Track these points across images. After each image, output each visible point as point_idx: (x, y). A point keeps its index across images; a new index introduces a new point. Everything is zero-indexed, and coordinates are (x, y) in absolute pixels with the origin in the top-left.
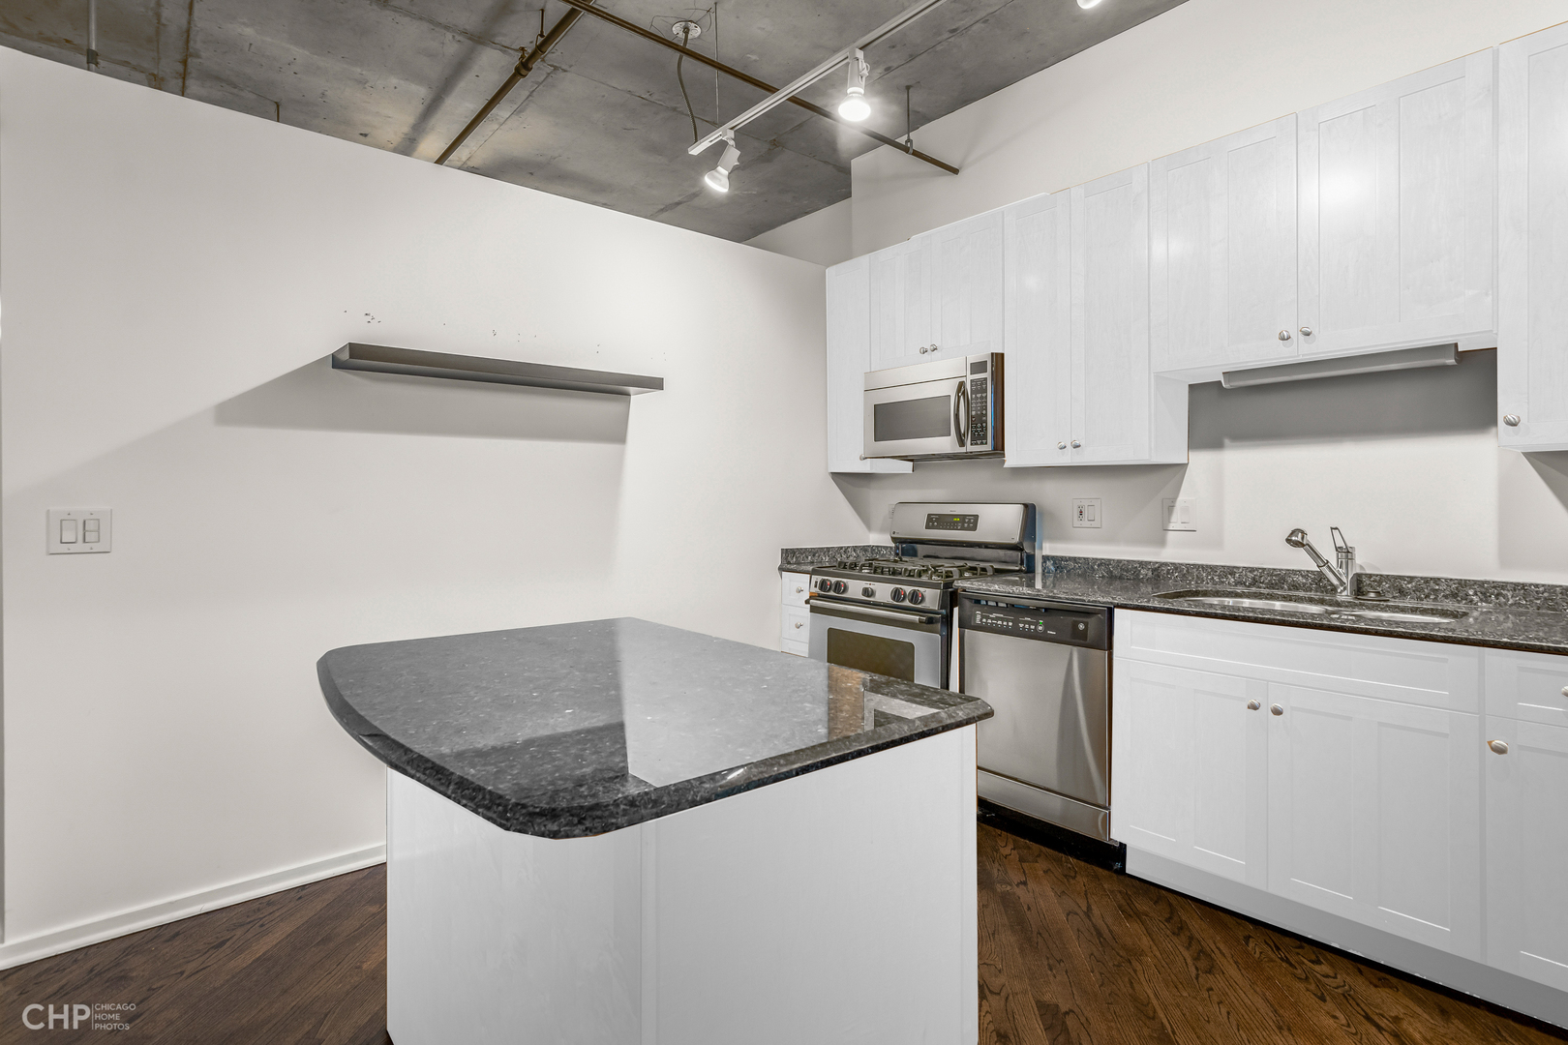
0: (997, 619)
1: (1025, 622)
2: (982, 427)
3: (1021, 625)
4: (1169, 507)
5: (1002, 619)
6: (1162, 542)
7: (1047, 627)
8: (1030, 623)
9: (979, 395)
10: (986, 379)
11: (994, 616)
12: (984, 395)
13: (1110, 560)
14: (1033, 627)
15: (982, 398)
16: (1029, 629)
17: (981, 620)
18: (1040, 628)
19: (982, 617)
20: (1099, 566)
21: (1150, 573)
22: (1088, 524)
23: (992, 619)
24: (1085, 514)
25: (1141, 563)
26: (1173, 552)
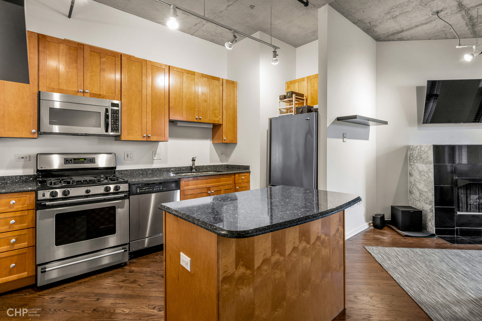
0: (146, 189)
1: (156, 188)
2: (116, 126)
3: (155, 189)
4: (155, 153)
5: (148, 189)
6: (152, 163)
7: (163, 188)
8: (157, 188)
9: (115, 115)
10: (118, 110)
11: (144, 188)
12: (117, 115)
13: (139, 169)
14: (159, 189)
15: (116, 116)
16: (158, 189)
17: (140, 191)
18: (161, 188)
19: (140, 190)
20: (135, 171)
21: (151, 172)
22: (130, 159)
23: (144, 190)
24: (129, 156)
25: (148, 169)
26: (156, 165)
